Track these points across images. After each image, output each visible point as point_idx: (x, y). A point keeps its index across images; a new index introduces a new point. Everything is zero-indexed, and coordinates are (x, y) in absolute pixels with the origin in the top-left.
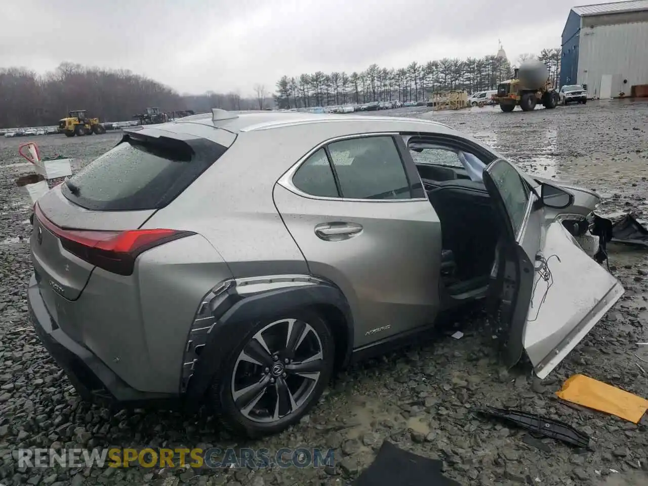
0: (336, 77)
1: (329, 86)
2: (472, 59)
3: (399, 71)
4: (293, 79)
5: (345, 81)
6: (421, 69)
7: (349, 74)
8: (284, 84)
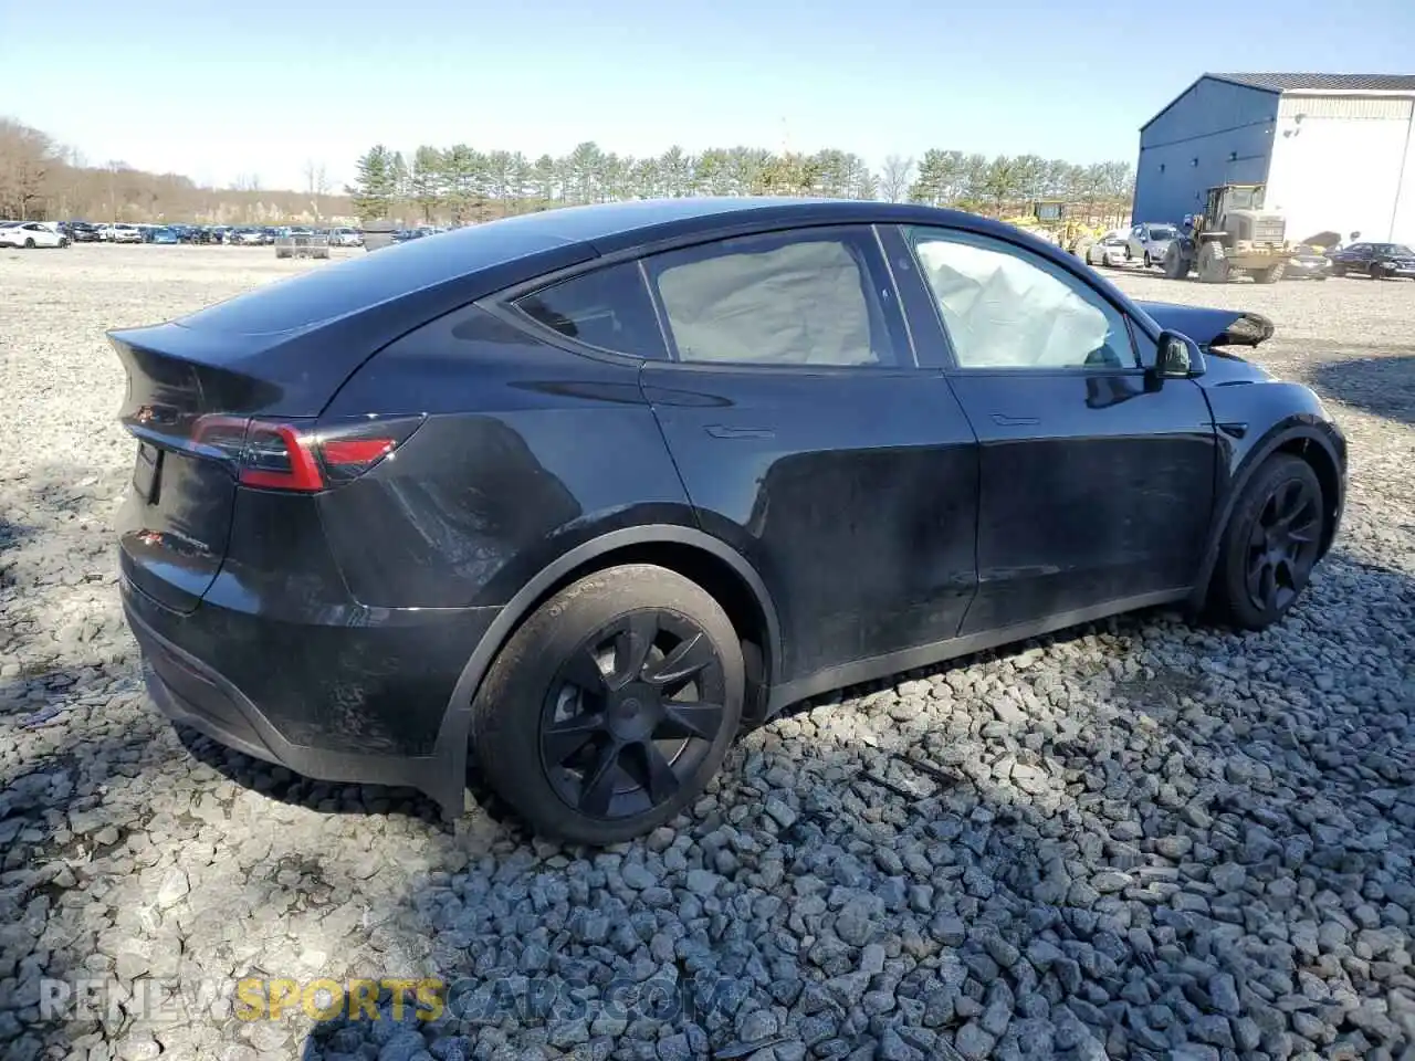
0: (501, 161)
1: (485, 180)
2: (794, 153)
3: (643, 163)
4: (398, 154)
5: (523, 172)
6: (689, 163)
7: (532, 158)
8: (375, 165)
